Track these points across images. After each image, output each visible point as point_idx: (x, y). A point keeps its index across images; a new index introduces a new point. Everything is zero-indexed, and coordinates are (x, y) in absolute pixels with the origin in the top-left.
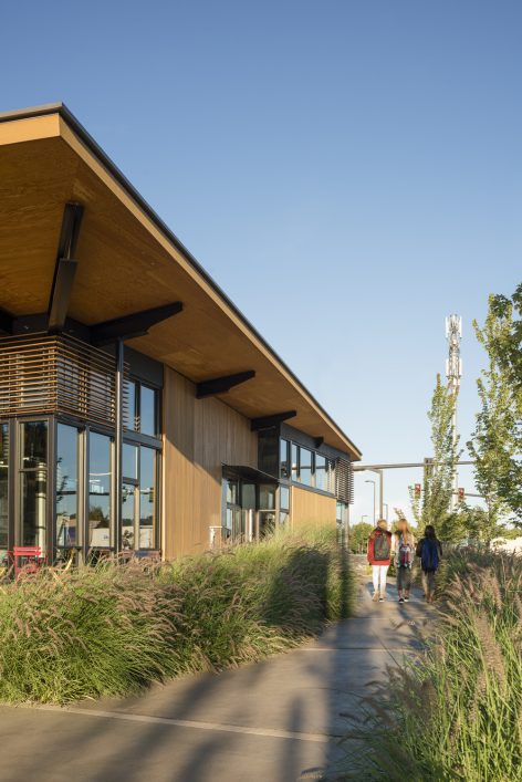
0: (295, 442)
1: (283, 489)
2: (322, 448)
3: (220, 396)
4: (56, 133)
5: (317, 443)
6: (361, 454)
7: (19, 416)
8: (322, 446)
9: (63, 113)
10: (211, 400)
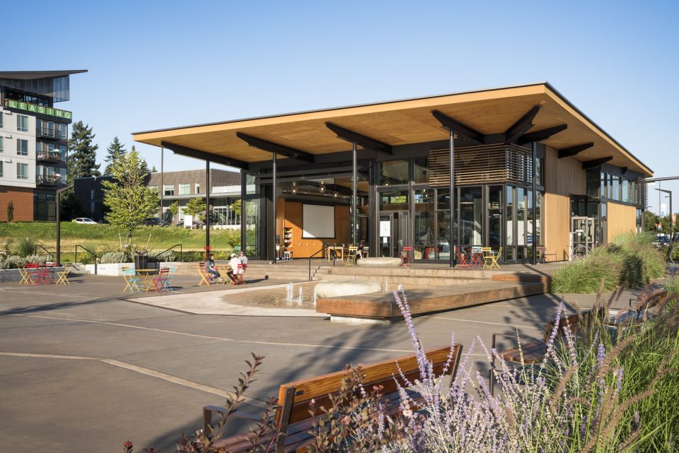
0: (609, 173)
1: (602, 205)
2: (625, 174)
3: (574, 156)
4: (543, 92)
5: (624, 170)
6: (652, 172)
7: (487, 184)
8: (627, 172)
9: (547, 85)
10: (568, 158)
